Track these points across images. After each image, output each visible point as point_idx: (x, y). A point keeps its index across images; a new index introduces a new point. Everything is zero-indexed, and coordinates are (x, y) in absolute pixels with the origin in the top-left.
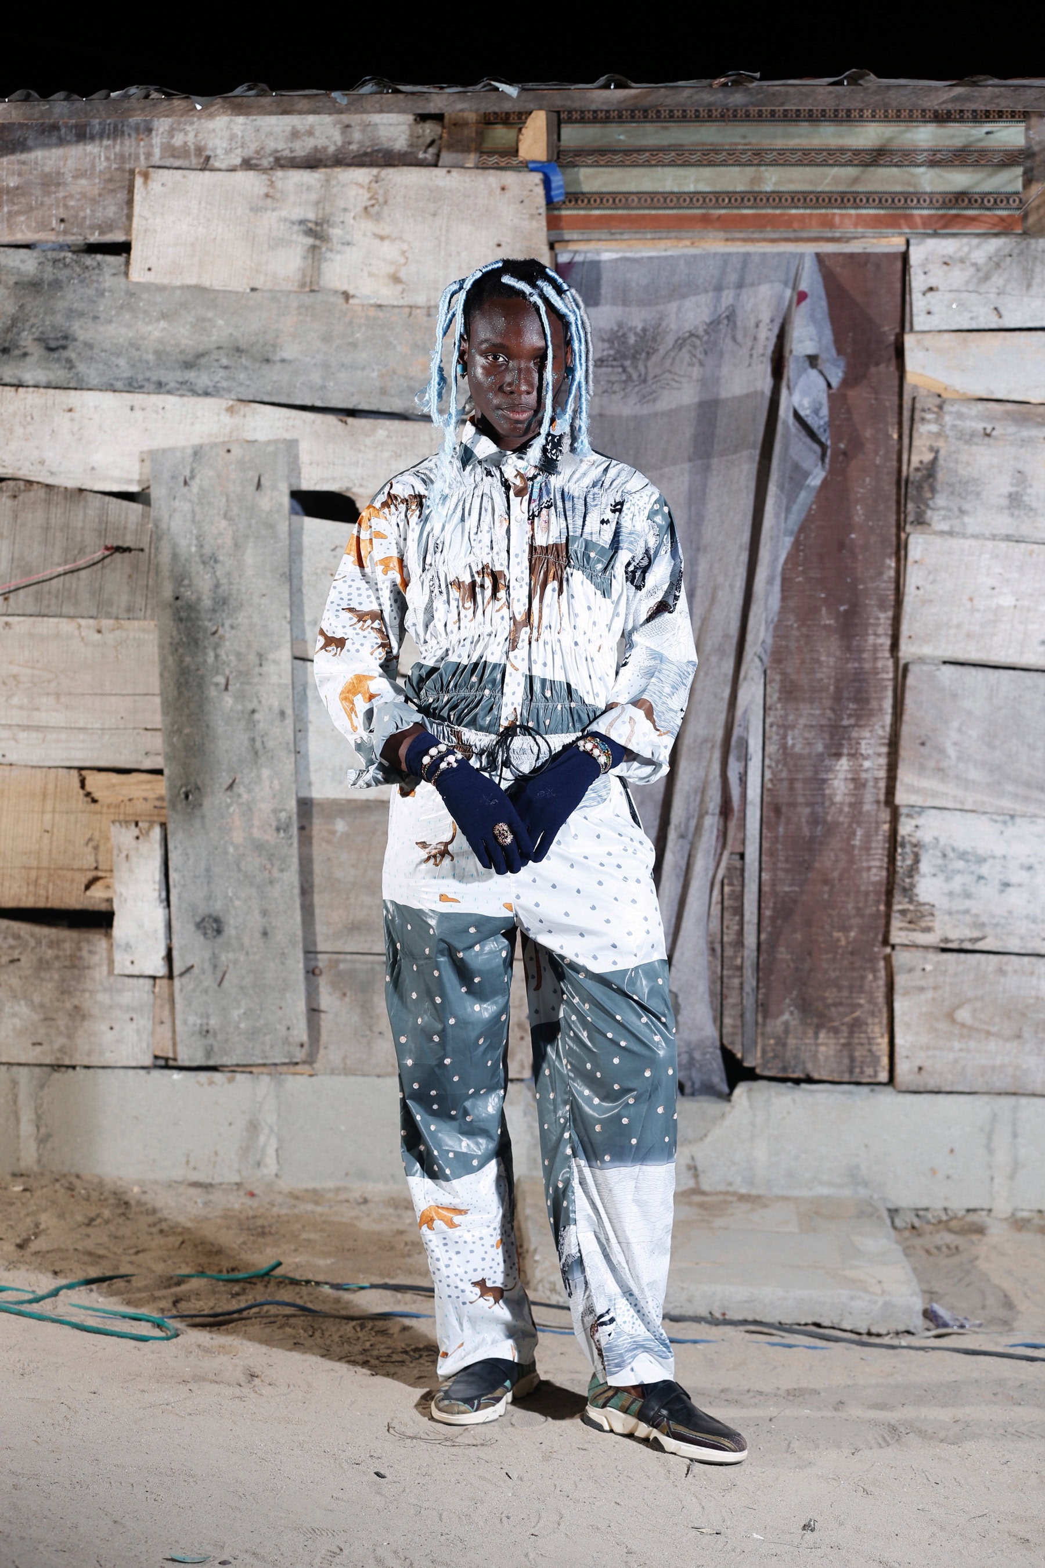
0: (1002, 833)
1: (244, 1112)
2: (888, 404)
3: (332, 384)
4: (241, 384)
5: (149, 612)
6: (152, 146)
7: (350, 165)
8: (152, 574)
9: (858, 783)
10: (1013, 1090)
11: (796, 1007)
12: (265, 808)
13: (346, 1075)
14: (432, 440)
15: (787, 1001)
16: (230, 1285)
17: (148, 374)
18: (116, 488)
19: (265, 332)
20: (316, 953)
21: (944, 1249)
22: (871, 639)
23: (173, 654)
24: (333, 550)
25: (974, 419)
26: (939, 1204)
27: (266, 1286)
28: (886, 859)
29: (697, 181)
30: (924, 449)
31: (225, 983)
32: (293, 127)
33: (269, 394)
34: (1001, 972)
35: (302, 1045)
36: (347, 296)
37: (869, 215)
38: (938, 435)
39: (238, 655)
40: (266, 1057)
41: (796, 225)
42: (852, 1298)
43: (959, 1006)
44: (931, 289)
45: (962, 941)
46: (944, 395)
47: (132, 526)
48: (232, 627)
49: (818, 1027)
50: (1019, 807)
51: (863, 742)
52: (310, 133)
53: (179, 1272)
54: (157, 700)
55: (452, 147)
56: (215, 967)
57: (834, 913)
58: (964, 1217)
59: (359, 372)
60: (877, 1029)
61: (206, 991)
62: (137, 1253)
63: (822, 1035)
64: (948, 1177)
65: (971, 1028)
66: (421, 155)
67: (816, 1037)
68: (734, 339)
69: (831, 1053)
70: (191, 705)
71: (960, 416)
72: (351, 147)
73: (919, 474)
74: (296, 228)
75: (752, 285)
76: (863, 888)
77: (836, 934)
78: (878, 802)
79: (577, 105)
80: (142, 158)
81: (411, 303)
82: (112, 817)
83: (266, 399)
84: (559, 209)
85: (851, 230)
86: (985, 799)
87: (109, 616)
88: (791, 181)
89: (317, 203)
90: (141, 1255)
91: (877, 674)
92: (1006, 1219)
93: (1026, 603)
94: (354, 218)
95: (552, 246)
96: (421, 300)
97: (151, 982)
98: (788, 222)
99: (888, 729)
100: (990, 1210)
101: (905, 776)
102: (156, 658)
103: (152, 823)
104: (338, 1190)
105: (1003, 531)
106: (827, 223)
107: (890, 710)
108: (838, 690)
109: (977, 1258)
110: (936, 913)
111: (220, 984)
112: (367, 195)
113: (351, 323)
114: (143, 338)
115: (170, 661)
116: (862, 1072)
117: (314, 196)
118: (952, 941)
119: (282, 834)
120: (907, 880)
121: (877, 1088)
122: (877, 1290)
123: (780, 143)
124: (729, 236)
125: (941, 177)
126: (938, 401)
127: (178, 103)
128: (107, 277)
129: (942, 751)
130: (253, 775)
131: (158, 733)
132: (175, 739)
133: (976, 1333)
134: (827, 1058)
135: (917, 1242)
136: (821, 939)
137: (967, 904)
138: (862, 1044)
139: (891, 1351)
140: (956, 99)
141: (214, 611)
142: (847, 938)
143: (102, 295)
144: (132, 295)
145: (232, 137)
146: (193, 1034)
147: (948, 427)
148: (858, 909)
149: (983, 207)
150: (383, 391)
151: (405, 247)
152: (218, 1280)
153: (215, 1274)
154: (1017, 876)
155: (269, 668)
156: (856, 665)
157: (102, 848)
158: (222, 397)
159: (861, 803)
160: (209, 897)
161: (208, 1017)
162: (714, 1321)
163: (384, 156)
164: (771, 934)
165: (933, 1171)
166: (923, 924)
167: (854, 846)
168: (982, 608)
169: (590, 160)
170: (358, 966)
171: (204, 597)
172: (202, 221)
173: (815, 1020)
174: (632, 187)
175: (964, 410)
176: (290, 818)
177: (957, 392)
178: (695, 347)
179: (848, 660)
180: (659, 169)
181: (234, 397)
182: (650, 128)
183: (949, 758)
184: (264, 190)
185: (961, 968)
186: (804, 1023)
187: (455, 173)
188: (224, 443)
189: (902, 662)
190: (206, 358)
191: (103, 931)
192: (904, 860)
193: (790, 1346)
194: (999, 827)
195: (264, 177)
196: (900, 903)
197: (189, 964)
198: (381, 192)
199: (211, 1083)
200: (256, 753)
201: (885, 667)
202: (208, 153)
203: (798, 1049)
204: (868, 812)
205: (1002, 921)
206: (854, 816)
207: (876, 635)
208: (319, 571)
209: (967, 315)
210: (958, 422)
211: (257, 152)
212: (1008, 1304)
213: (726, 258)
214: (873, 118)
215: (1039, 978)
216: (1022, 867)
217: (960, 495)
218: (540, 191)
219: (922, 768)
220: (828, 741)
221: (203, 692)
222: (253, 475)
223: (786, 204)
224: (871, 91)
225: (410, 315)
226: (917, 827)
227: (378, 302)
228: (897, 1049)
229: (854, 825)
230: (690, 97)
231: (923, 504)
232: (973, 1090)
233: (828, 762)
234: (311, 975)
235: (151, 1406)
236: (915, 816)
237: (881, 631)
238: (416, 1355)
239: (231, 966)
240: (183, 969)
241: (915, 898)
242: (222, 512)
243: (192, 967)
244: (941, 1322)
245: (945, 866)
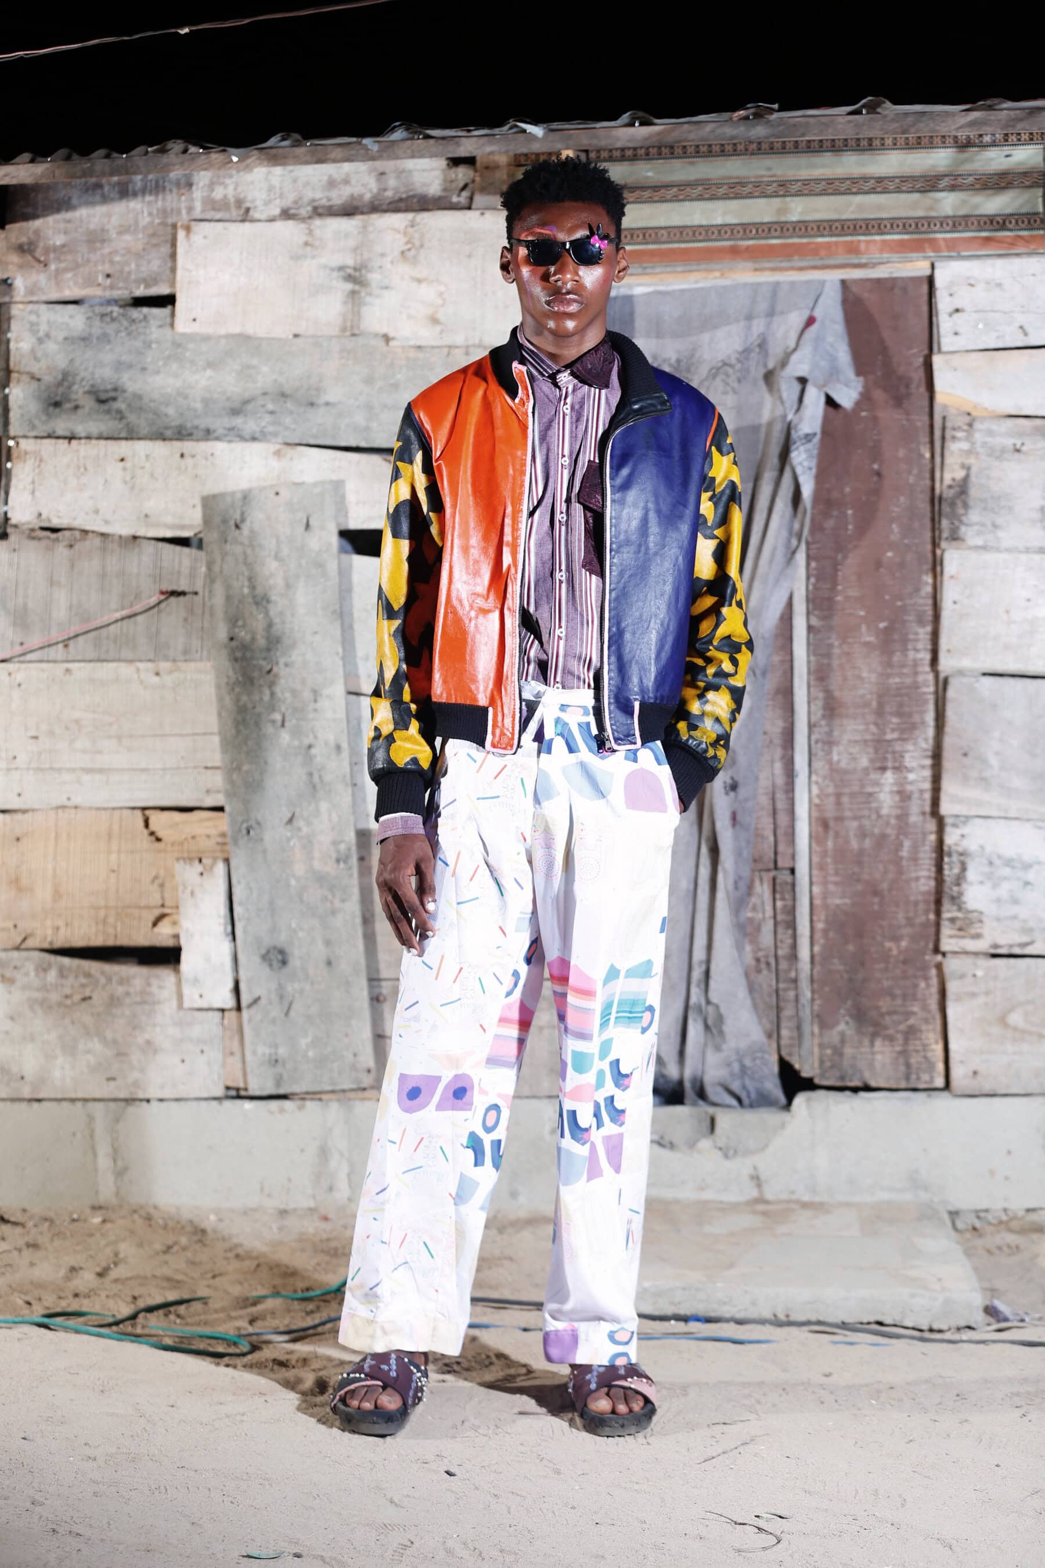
1: (314, 1139)
2: (919, 424)
3: (376, 424)
4: (287, 428)
5: (205, 653)
6: (192, 200)
7: (386, 211)
8: (207, 615)
9: (903, 796)
11: (852, 1016)
12: (324, 840)
15: (842, 1011)
16: (304, 1304)
17: (196, 422)
18: (169, 534)
19: (308, 377)
20: (379, 980)
21: (1005, 1249)
22: (911, 654)
23: (229, 694)
25: (1004, 435)
26: (998, 1205)
28: (933, 869)
29: (724, 214)
30: (957, 467)
31: (292, 1013)
32: (330, 176)
33: (315, 437)
35: (369, 1071)
36: (387, 339)
37: (893, 240)
38: (969, 452)
39: (294, 692)
40: (335, 1084)
41: (823, 253)
42: (913, 1296)
43: (1011, 1010)
44: (957, 310)
45: (1011, 946)
46: (974, 413)
47: (185, 570)
48: (286, 665)
49: (874, 1036)
51: (907, 756)
52: (346, 181)
53: (255, 1294)
54: (216, 739)
55: (484, 190)
56: (281, 997)
57: (885, 923)
58: (1024, 1217)
60: (931, 1035)
61: (273, 1021)
62: (214, 1277)
63: (878, 1043)
64: (1007, 1178)
65: (1024, 1032)
66: (455, 199)
67: (872, 1044)
69: (888, 1061)
70: (250, 743)
71: (990, 433)
72: (387, 194)
73: (952, 492)
74: (335, 274)
75: (782, 313)
76: (912, 898)
77: (888, 944)
79: (603, 143)
80: (184, 212)
81: (451, 343)
82: (176, 855)
83: (313, 442)
85: (876, 256)
86: (1029, 806)
87: (166, 658)
88: (816, 210)
89: (355, 250)
90: (217, 1279)
91: (917, 688)
94: (392, 262)
96: (460, 339)
97: (219, 1014)
98: (814, 251)
99: (931, 741)
101: (948, 786)
102: (214, 698)
103: (215, 859)
105: (1037, 544)
106: (853, 249)
107: (932, 723)
108: (881, 705)
109: (1037, 1256)
110: (985, 919)
111: (287, 1014)
112: (404, 240)
113: (392, 365)
114: (191, 387)
115: (228, 701)
116: (918, 1079)
117: (351, 243)
118: (1001, 947)
119: (342, 865)
120: (955, 889)
121: (934, 1093)
122: (937, 1287)
123: (804, 174)
124: (757, 266)
125: (963, 200)
126: (967, 419)
127: (216, 156)
128: (154, 329)
129: (984, 761)
130: (312, 808)
131: (219, 772)
132: (234, 777)
133: (1036, 1326)
134: (883, 1066)
135: (979, 1242)
136: (873, 949)
137: (1015, 910)
138: (917, 1051)
139: (951, 1346)
140: (972, 124)
141: (268, 650)
142: (898, 947)
143: (149, 346)
144: (179, 345)
145: (271, 189)
146: (262, 1064)
147: (978, 445)
148: (908, 919)
149: (1004, 228)
151: (442, 288)
152: (293, 1299)
153: (291, 1294)
155: (323, 704)
156: (897, 680)
157: (168, 885)
158: (268, 441)
159: (907, 815)
160: (274, 930)
161: (276, 1046)
162: (778, 1323)
163: (419, 201)
164: (824, 946)
165: (992, 1173)
166: (973, 931)
167: (901, 858)
168: (1018, 619)
171: (259, 637)
172: (244, 271)
173: (871, 1029)
174: (662, 222)
175: (994, 427)
176: (349, 849)
177: (986, 409)
178: (727, 375)
179: (889, 676)
180: (687, 203)
181: (280, 440)
182: (677, 163)
183: (992, 767)
184: (304, 238)
185: (1011, 973)
186: (859, 1032)
187: (488, 214)
188: (272, 486)
189: (942, 676)
190: (253, 404)
191: (172, 966)
192: (951, 869)
193: (851, 1344)
195: (303, 226)
196: (949, 911)
197: (256, 996)
198: (417, 236)
199: (282, 1110)
200: (314, 787)
201: (926, 681)
202: (248, 205)
203: (854, 1058)
204: (915, 823)
206: (900, 828)
207: (916, 650)
209: (994, 334)
210: (989, 439)
211: (296, 202)
213: (756, 287)
214: (895, 146)
217: (992, 510)
219: (966, 778)
220: (872, 756)
221: (260, 729)
222: (301, 516)
223: (812, 233)
224: (889, 118)
225: (449, 354)
226: (963, 836)
227: (418, 344)
228: (953, 1055)
229: (901, 837)
230: (713, 131)
231: (957, 520)
232: (1029, 1091)
233: (874, 776)
234: (375, 1002)
235: (228, 1416)
236: (961, 825)
237: (920, 646)
238: (487, 1363)
239: (297, 995)
240: (250, 1000)
241: (964, 906)
242: (273, 553)
243: (259, 998)
244: (1001, 1317)
245: (992, 873)
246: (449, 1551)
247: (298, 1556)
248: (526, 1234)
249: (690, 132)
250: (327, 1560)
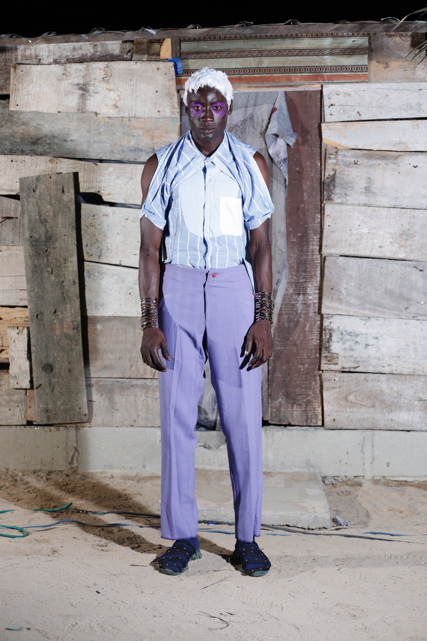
0: (365, 324)
1: (63, 442)
2: (316, 152)
3: (91, 149)
4: (55, 150)
5: (20, 243)
6: (18, 55)
7: (96, 61)
8: (21, 227)
9: (307, 305)
10: (372, 428)
11: (284, 396)
12: (69, 320)
13: (103, 426)
14: (132, 171)
15: (280, 393)
16: (53, 513)
17: (18, 147)
18: (6, 193)
19: (64, 129)
20: (91, 378)
21: (345, 492)
22: (311, 247)
23: (30, 260)
24: (94, 216)
25: (350, 157)
26: (343, 474)
27: (67, 514)
28: (319, 336)
29: (236, 64)
30: (330, 170)
31: (55, 391)
32: (74, 46)
33: (66, 154)
34: (366, 380)
35: (86, 415)
36: (96, 114)
37: (306, 76)
38: (336, 164)
39: (56, 259)
40: (72, 420)
41: (276, 80)
42: (301, 515)
43: (349, 395)
44: (332, 105)
45: (350, 368)
46: (338, 148)
47: (13, 209)
48: (53, 248)
49: (293, 404)
50: (372, 314)
51: (309, 289)
52: (81, 48)
54: (25, 278)
55: (137, 52)
56: (50, 384)
57: (299, 358)
58: (353, 479)
59: (102, 144)
60: (317, 404)
61: (47, 394)
62: (18, 501)
63: (295, 407)
64: (346, 463)
65: (354, 403)
66: (125, 56)
67: (293, 408)
68: (253, 127)
69: (299, 414)
70: (38, 280)
71: (344, 156)
72: (97, 54)
73: (329, 180)
74: (75, 87)
75: (260, 105)
76: (310, 347)
77: (299, 366)
78: (315, 313)
79: (183, 35)
80: (14, 60)
81: (123, 116)
82: (8, 325)
83: (65, 156)
84: (181, 76)
85: (298, 82)
86: (358, 311)
87: (4, 245)
88: (274, 63)
89: (84, 77)
91: (314, 261)
92: (370, 480)
93: (373, 231)
94: (99, 82)
95: (178, 91)
96: (126, 115)
97: (24, 392)
98: (273, 79)
99: (318, 283)
100: (364, 476)
101: (325, 302)
102: (24, 261)
103: (24, 327)
104: (102, 473)
105: (363, 202)
106: (289, 79)
107: (319, 276)
108: (298, 268)
109: (357, 496)
110: (339, 357)
111: (52, 392)
112: (104, 73)
113: (98, 125)
114: (16, 133)
115: (29, 263)
116: (311, 422)
117: (82, 74)
118: (346, 368)
119: (75, 331)
120: (327, 344)
121: (317, 428)
122: (312, 511)
123: (269, 47)
124: (249, 85)
125: (334, 59)
126: (335, 150)
127: (23, 39)
129: (340, 292)
130: (63, 307)
131: (25, 291)
132: (32, 294)
133: (352, 528)
134: (297, 416)
135: (334, 490)
136: (293, 368)
137: (352, 353)
139: (316, 536)
140: (336, 29)
141: (46, 242)
142: (304, 367)
144: (11, 115)
145: (49, 51)
146: (42, 412)
147: (340, 161)
148: (308, 356)
149: (352, 71)
150: (112, 152)
151: (119, 93)
152: (48, 511)
153: (47, 509)
154: (372, 342)
155: (69, 264)
156: (305, 257)
157: (4, 338)
158: (48, 155)
159: (308, 313)
160: (47, 357)
161: (48, 405)
163: (110, 57)
164: (273, 366)
165: (340, 461)
166: (334, 362)
167: (306, 331)
168: (355, 233)
169: (193, 56)
170: (107, 383)
171: (42, 236)
172: (38, 85)
173: (292, 401)
175: (346, 154)
176: (78, 324)
177: (343, 146)
178: (237, 131)
179: (302, 256)
180: (221, 59)
181: (52, 156)
182: (217, 43)
183: (343, 294)
184: (63, 72)
185: (350, 379)
186: (287, 402)
187: (139, 63)
188: (48, 174)
189: (323, 256)
190: (41, 140)
191: (6, 371)
192: (326, 336)
193: (275, 535)
194: (364, 322)
195: (62, 67)
196: (324, 353)
197: (40, 383)
198: (109, 71)
199: (50, 431)
200: (64, 298)
201: (317, 258)
202: (40, 58)
203: (285, 413)
204: (311, 317)
205: (366, 360)
206: (305, 318)
207: (313, 245)
208: (88, 225)
209: (347, 115)
210: (344, 159)
211: (60, 57)
212: (368, 515)
213: (249, 94)
214: (307, 36)
215: (381, 383)
216: (373, 338)
217: (345, 188)
218: (173, 69)
219: (332, 298)
220: (294, 289)
221: (42, 274)
222: (60, 187)
223: (272, 72)
224: (301, 27)
225: (122, 121)
226: (330, 322)
227: (109, 116)
228: (325, 412)
229: (306, 322)
230: (229, 31)
231: (330, 192)
232: (356, 428)
233: (295, 297)
234: (88, 387)
235: (11, 565)
236: (330, 318)
237: (315, 243)
238: (122, 542)
239: (56, 384)
240: (38, 386)
241: (331, 351)
242: (48, 202)
243: (41, 385)
244: (338, 523)
245: (343, 338)
246: (91, 628)
247: (29, 629)
248: (148, 484)
249: (219, 31)
250: (41, 631)
